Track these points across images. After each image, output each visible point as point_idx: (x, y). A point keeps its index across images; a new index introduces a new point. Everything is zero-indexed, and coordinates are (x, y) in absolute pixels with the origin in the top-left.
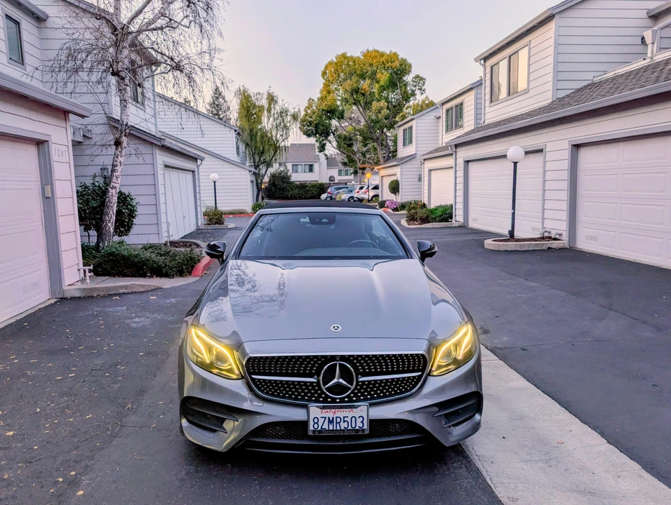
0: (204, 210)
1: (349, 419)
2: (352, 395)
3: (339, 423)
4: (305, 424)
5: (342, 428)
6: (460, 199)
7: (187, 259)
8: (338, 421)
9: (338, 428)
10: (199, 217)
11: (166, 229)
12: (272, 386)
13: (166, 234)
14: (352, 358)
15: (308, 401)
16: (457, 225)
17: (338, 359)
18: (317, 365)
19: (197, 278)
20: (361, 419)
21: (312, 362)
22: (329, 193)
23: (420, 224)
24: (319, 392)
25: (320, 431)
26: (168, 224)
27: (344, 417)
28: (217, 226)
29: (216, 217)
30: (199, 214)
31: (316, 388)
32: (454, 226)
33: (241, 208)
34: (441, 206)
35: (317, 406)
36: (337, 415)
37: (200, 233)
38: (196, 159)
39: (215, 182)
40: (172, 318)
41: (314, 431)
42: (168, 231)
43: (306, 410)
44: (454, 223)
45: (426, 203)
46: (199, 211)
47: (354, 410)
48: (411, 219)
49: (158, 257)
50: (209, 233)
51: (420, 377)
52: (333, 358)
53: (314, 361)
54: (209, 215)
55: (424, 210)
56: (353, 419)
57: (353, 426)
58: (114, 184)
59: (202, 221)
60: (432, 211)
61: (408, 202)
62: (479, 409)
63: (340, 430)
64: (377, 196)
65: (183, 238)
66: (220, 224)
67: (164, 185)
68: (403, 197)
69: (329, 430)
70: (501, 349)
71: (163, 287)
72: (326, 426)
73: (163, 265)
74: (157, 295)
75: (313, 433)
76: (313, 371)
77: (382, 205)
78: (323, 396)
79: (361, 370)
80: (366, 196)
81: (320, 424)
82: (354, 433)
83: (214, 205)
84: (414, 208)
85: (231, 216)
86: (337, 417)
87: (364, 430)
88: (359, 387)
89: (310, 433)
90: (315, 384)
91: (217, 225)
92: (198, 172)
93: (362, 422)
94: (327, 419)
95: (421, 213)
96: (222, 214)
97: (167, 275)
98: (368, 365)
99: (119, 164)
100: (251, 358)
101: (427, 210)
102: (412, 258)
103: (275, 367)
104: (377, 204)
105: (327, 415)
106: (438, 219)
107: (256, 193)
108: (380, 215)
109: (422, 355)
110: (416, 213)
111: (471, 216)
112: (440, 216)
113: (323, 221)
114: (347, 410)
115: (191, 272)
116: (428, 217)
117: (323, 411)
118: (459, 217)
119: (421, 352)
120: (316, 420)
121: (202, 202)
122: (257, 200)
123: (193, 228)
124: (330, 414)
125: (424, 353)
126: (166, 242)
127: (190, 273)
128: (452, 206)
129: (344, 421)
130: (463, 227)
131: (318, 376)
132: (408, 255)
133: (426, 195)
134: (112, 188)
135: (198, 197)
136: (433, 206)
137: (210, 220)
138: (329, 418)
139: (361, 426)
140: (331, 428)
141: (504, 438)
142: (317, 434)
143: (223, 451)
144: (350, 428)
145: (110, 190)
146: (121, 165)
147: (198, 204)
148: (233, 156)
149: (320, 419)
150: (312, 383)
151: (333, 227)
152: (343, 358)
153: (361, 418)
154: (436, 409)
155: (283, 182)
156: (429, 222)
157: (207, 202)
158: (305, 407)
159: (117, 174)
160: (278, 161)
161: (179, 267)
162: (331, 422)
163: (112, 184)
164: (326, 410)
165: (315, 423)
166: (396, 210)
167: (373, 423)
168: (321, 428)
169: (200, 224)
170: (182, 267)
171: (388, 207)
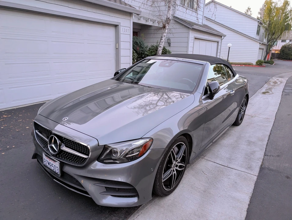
1: (54, 166)
3: (51, 166)
17: (53, 134)
35: (44, 153)
38: (222, 36)
39: (229, 48)
47: (55, 162)
57: (55, 170)
58: (161, 45)
63: (52, 170)
67: (193, 47)
69: (48, 167)
92: (221, 43)
94: (48, 162)
99: (164, 36)
105: (47, 160)
117: (46, 157)
134: (159, 47)
139: (58, 172)
142: (45, 167)
145: (159, 48)
146: (164, 37)
148: (254, 35)
155: (289, 50)
159: (162, 41)
160: (282, 38)
163: (160, 45)
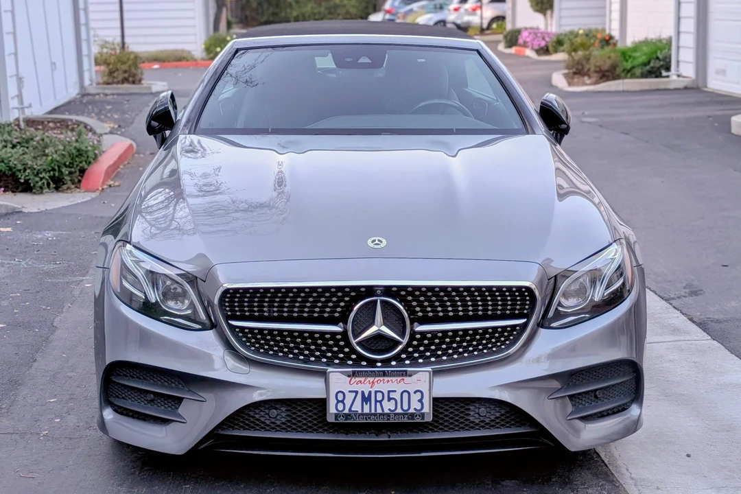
0: (95, 50)
1: (397, 396)
2: (404, 356)
3: (380, 402)
4: (322, 403)
5: (386, 411)
6: (689, 25)
7: (70, 155)
8: (379, 397)
9: (379, 411)
10: (86, 66)
11: (16, 93)
12: (265, 339)
13: (14, 103)
14: (403, 293)
15: (328, 365)
16: (681, 85)
17: (379, 292)
18: (342, 304)
19: (93, 195)
20: (418, 396)
21: (334, 299)
22: (388, 12)
23: (596, 83)
24: (347, 350)
25: (347, 416)
26: (20, 80)
27: (389, 392)
28: (127, 87)
29: (125, 67)
30: (85, 61)
31: (342, 343)
32: (672, 86)
33: (179, 47)
34: (646, 42)
35: (341, 372)
36: (376, 387)
37: (89, 103)
40: (52, 266)
41: (337, 416)
42: (20, 97)
43: (323, 380)
44: (673, 79)
45: (616, 33)
46: (85, 51)
47: (407, 379)
48: (577, 71)
49: (9, 150)
50: (109, 103)
51: (524, 326)
52: (370, 291)
53: (338, 297)
54: (107, 63)
55: (608, 49)
56: (405, 395)
57: (406, 407)
59: (92, 74)
60: (625, 55)
61: (571, 33)
62: (637, 394)
63: (383, 414)
64: (500, 19)
65: (51, 112)
66: (134, 82)
68: (564, 21)
69: (363, 414)
70: (718, 321)
71: (24, 210)
72: (357, 407)
73: (20, 167)
74: (14, 226)
75: (336, 419)
76: (337, 315)
77: (512, 39)
78: (354, 356)
79: (420, 314)
80: (475, 20)
81: (348, 402)
82: (406, 420)
83: (119, 40)
84: (584, 46)
85: (156, 66)
86: (376, 392)
87: (423, 414)
88: (415, 343)
89: (331, 419)
90: (339, 337)
91: (126, 85)
93: (420, 401)
94: (359, 396)
95: (599, 56)
96: (137, 60)
97: (27, 188)
98: (432, 306)
100: (227, 291)
101: (615, 51)
102: (534, 133)
103: (269, 306)
104: (500, 37)
105: (359, 388)
106: (638, 71)
107: (212, 12)
108: (478, 51)
109: (528, 289)
110: (587, 59)
111: (714, 63)
112: (645, 64)
113: (361, 61)
114: (394, 379)
115: (80, 181)
116: (614, 67)
117: (353, 380)
118: (684, 67)
119: (527, 284)
120: (340, 397)
121: (92, 33)
122: (216, 28)
123: (73, 92)
124: (365, 385)
125: (533, 287)
126: (17, 120)
127: (77, 184)
128: (669, 41)
129: (389, 399)
130: (695, 89)
131: (345, 323)
132: (527, 128)
133: (616, 15)
135: (83, 20)
136: (629, 42)
137: (111, 73)
138: (363, 393)
139: (419, 408)
140: (366, 410)
141: (688, 456)
142: (341, 420)
143: (180, 453)
144: (399, 410)
147: (84, 35)
149: (346, 393)
150: (333, 334)
151: (380, 73)
152: (388, 291)
153: (419, 394)
154: (556, 384)
156: (616, 77)
157: (104, 30)
158: (324, 374)
161: (54, 170)
162: (366, 399)
164: (358, 379)
165: (338, 401)
166: (545, 51)
167: (439, 403)
168: (350, 410)
169: (87, 82)
170: (60, 172)
171: (525, 45)
